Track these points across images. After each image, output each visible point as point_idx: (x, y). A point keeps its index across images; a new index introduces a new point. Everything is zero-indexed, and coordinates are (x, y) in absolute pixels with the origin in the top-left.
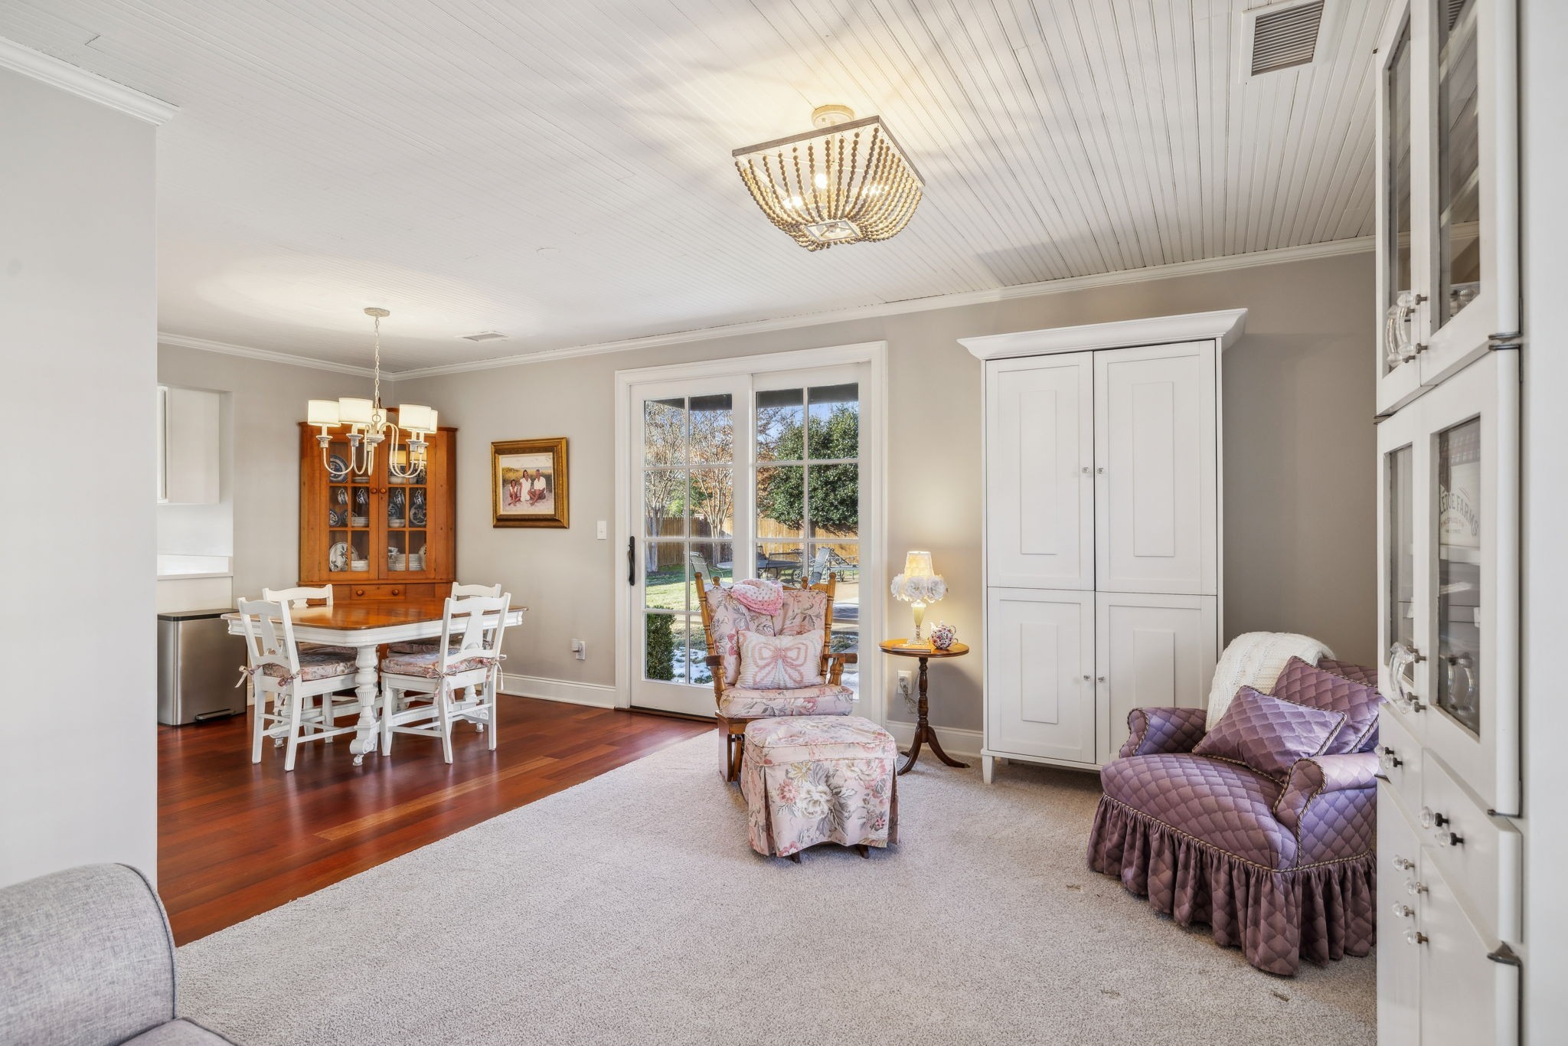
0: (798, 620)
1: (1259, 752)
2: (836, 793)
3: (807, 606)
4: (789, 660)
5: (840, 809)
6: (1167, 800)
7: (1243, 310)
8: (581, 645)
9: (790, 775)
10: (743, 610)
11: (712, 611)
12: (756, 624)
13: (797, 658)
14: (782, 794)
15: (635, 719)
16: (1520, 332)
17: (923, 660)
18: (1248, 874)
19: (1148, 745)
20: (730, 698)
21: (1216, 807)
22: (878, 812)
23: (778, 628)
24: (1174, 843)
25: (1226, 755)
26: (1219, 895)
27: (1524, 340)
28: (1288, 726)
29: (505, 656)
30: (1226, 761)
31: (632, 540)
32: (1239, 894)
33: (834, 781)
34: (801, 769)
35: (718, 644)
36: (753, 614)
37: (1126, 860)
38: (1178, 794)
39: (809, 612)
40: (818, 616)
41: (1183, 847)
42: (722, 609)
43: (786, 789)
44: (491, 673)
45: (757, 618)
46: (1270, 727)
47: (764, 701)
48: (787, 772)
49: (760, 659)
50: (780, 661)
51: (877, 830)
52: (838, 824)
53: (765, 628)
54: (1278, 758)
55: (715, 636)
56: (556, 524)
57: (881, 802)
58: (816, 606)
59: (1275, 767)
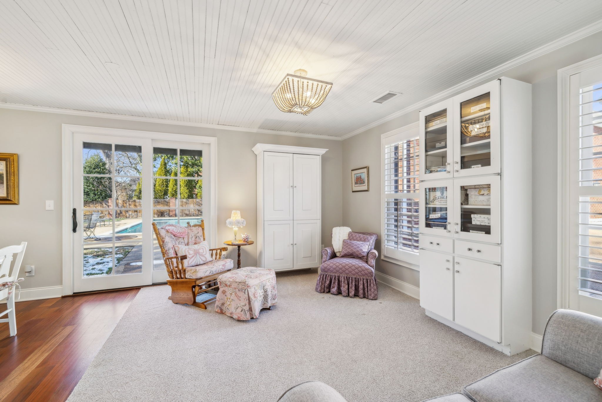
0: (194, 238)
1: (357, 253)
2: (266, 291)
3: (196, 233)
4: (201, 253)
5: (267, 296)
6: (345, 268)
7: (328, 150)
8: (32, 268)
9: (256, 289)
10: (173, 237)
11: (163, 238)
12: (178, 242)
13: (204, 252)
14: (254, 296)
15: (76, 299)
16: (501, 173)
17: (239, 246)
18: (367, 280)
19: (328, 257)
20: (197, 271)
21: (359, 267)
22: (275, 294)
23: (186, 242)
24: (348, 279)
25: (348, 256)
26: (361, 287)
27: (501, 174)
28: (361, 246)
29: (23, 279)
30: (350, 257)
31: (74, 211)
32: (366, 285)
33: (265, 288)
34: (258, 286)
35: (168, 252)
36: (176, 238)
37: (332, 286)
38: (348, 266)
39: (198, 235)
40: (201, 236)
41: (350, 278)
42: (167, 237)
43: (255, 294)
44: (12, 290)
45: (178, 239)
46: (358, 247)
47: (210, 269)
48: (255, 288)
49: (189, 255)
50: (198, 255)
51: (275, 300)
52: (266, 301)
53: (182, 243)
54: (362, 254)
55: (166, 248)
56: (7, 202)
57: (275, 291)
58: (200, 232)
59: (362, 256)
